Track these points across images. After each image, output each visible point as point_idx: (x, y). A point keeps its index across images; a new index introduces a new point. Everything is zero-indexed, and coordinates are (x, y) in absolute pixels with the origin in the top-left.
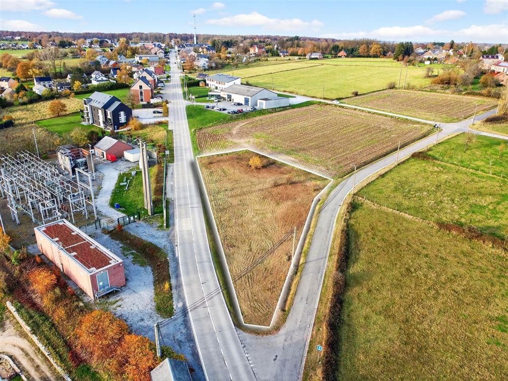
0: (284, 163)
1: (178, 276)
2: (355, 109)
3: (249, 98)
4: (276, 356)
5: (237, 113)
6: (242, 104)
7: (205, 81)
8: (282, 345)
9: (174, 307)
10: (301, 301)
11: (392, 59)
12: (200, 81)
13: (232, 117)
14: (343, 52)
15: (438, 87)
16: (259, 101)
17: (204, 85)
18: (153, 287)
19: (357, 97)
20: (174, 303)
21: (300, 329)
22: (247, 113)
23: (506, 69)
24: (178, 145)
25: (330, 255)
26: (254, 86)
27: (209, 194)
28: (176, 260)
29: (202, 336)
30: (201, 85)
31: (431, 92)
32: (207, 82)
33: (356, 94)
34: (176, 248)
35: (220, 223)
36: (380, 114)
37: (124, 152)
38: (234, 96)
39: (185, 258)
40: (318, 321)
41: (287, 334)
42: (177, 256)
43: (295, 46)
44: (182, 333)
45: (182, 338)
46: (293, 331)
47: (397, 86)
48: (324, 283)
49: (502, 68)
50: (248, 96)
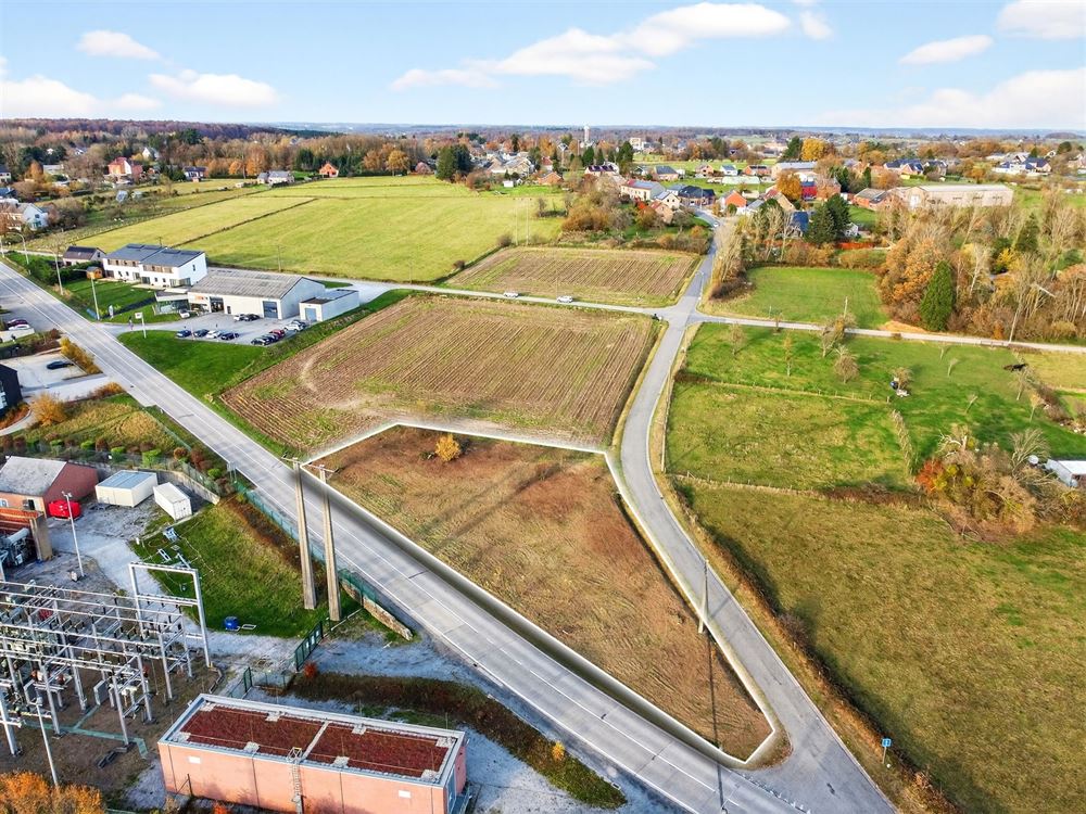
0: (489, 439)
1: (548, 724)
2: (493, 300)
3: (278, 301)
4: (829, 785)
5: (275, 341)
6: (258, 317)
7: (100, 265)
8: (818, 766)
9: (608, 781)
11: (432, 179)
12: (85, 267)
13: (270, 352)
14: (328, 165)
15: (578, 236)
16: (303, 307)
17: (101, 275)
18: (523, 764)
19: (467, 272)
20: (599, 774)
21: (812, 728)
22: (295, 337)
23: (648, 193)
24: (216, 442)
25: (733, 592)
26: (227, 266)
27: (415, 539)
28: (507, 694)
30: (91, 275)
31: (575, 247)
32: (107, 267)
33: (463, 266)
34: (479, 669)
35: (497, 590)
36: (546, 305)
37: (97, 487)
38: (228, 300)
40: (824, 707)
41: (805, 744)
42: (500, 685)
43: (213, 154)
46: (809, 736)
47: (515, 240)
49: (642, 191)
50: (272, 297)
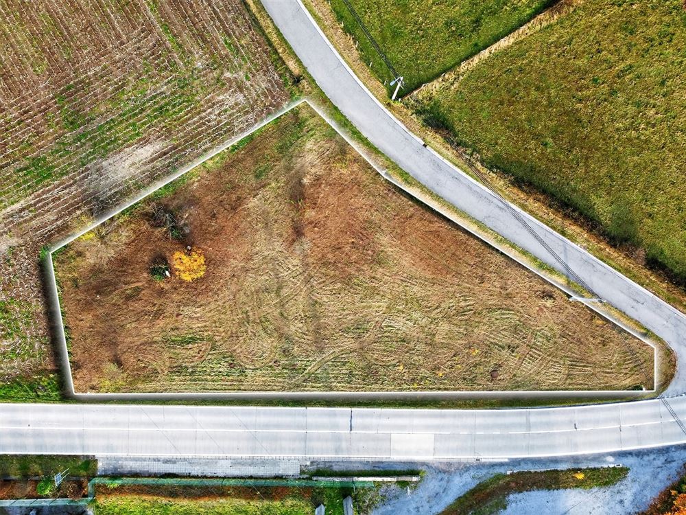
1: (555, 460)
10: (637, 310)
20: (605, 466)
21: (676, 326)
25: (563, 233)
28: (517, 462)
29: (663, 438)
34: (483, 461)
39: (515, 449)
41: (679, 343)
42: (506, 460)
44: (654, 459)
45: (662, 459)
46: (679, 335)
48: (615, 269)
